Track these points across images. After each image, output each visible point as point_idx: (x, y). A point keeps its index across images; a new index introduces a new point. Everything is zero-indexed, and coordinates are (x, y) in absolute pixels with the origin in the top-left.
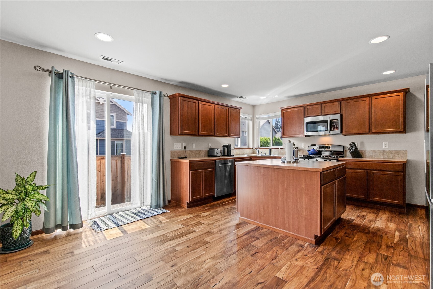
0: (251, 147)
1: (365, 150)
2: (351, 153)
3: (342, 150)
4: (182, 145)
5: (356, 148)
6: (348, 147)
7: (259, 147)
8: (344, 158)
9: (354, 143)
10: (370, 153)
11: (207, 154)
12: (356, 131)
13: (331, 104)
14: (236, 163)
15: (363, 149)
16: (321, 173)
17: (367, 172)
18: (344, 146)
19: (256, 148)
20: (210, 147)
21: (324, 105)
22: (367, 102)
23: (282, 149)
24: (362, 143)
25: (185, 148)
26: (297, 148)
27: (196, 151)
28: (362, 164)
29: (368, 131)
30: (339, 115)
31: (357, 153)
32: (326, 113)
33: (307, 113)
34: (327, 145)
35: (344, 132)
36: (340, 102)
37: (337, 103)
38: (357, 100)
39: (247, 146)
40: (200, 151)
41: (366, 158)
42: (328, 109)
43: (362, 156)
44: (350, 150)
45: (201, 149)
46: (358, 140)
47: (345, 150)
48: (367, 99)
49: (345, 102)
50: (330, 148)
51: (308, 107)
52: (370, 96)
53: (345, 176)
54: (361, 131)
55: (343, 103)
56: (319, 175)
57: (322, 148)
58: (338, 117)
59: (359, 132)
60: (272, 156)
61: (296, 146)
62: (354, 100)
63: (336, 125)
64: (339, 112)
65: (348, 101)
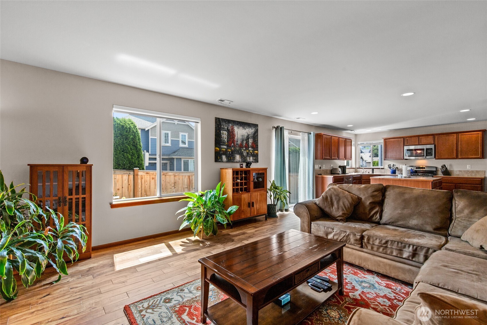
0: (354, 166)
1: (453, 170)
2: (442, 172)
3: (435, 170)
4: (319, 166)
5: (446, 168)
6: (440, 168)
7: (360, 167)
8: (437, 176)
9: (445, 165)
10: (457, 172)
11: (330, 172)
12: (447, 157)
13: (427, 137)
14: (371, 178)
15: (452, 170)
16: (432, 182)
17: (455, 185)
18: (436, 168)
19: (357, 168)
20: (332, 167)
21: (421, 137)
22: (455, 137)
23: (383, 169)
24: (451, 165)
25: (320, 168)
26: (397, 168)
27: (325, 170)
28: (451, 179)
29: (456, 157)
30: (434, 145)
31: (446, 172)
32: (422, 144)
33: (406, 143)
34: (421, 167)
35: (437, 158)
36: (434, 136)
37: (431, 137)
38: (448, 135)
39: (350, 166)
40: (327, 170)
41: (454, 175)
42: (424, 140)
43: (451, 174)
44: (442, 170)
45: (327, 169)
46: (447, 163)
47: (437, 169)
48: (455, 135)
49: (438, 136)
50: (424, 168)
51: (407, 138)
52: (457, 133)
53: (442, 186)
54: (450, 157)
55: (436, 137)
56: (431, 183)
57: (418, 169)
58: (432, 147)
59: (449, 157)
60: (374, 174)
61: (396, 167)
62: (445, 135)
63: (431, 152)
64: (433, 143)
65: (440, 136)
